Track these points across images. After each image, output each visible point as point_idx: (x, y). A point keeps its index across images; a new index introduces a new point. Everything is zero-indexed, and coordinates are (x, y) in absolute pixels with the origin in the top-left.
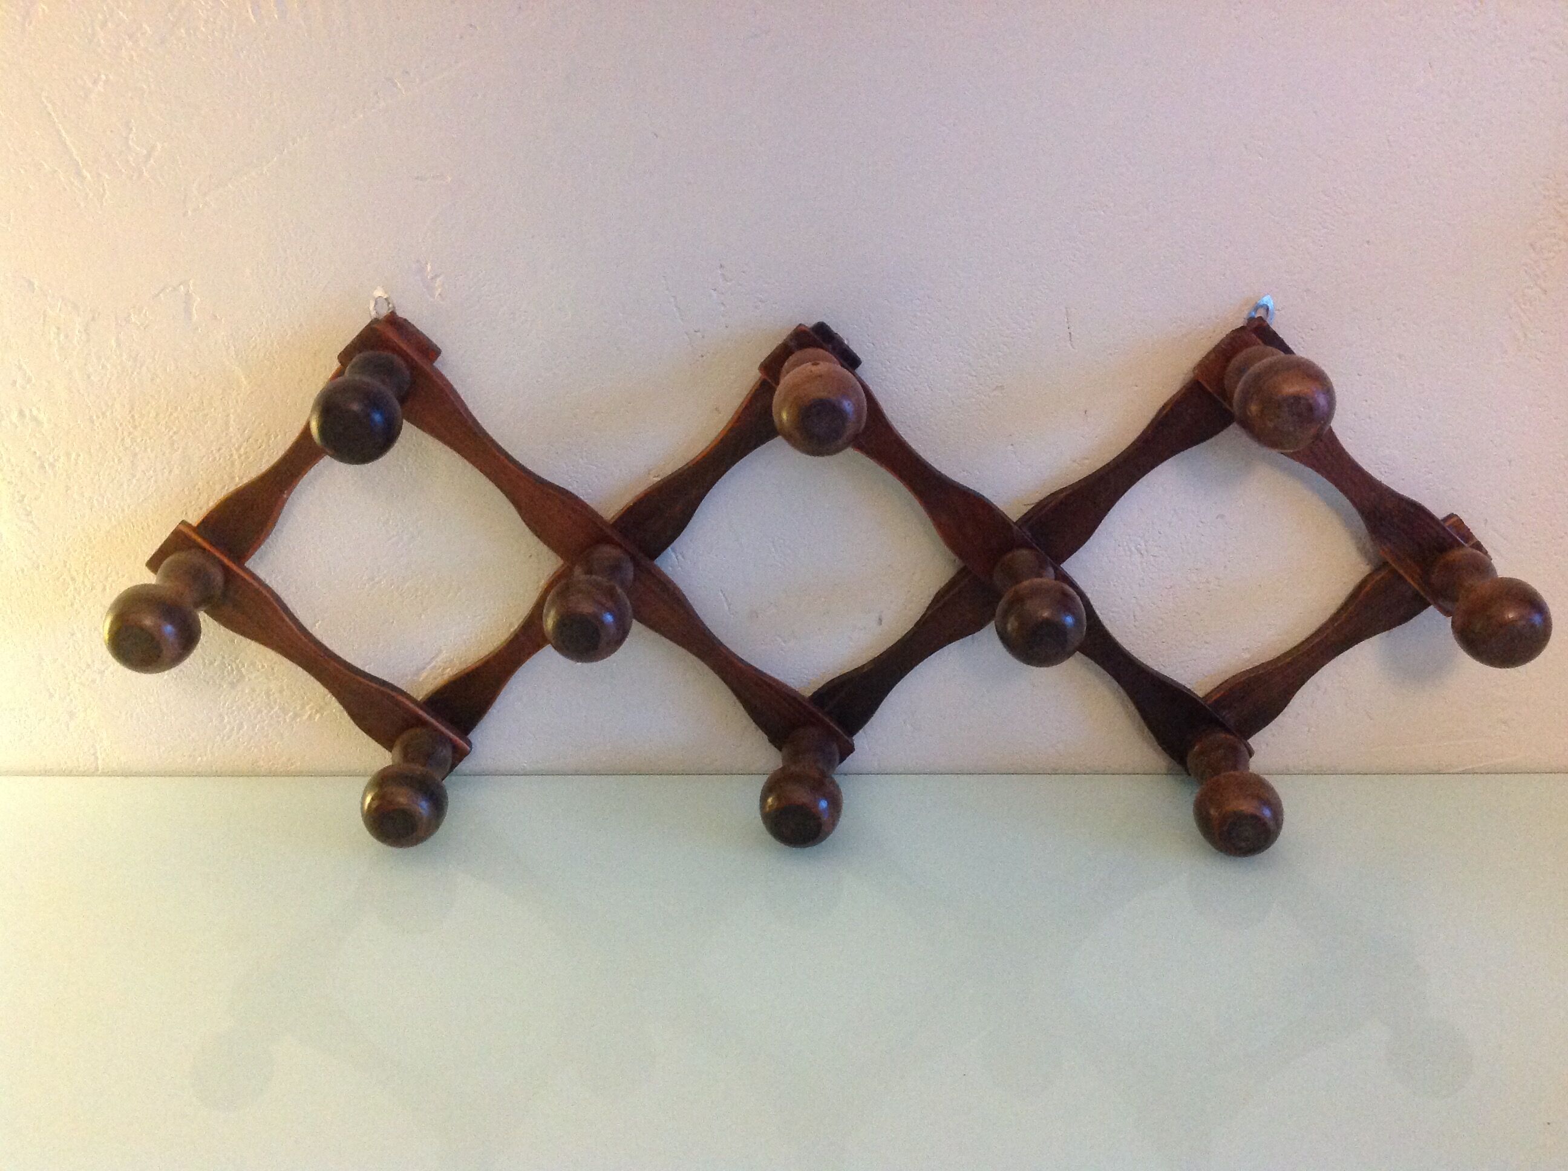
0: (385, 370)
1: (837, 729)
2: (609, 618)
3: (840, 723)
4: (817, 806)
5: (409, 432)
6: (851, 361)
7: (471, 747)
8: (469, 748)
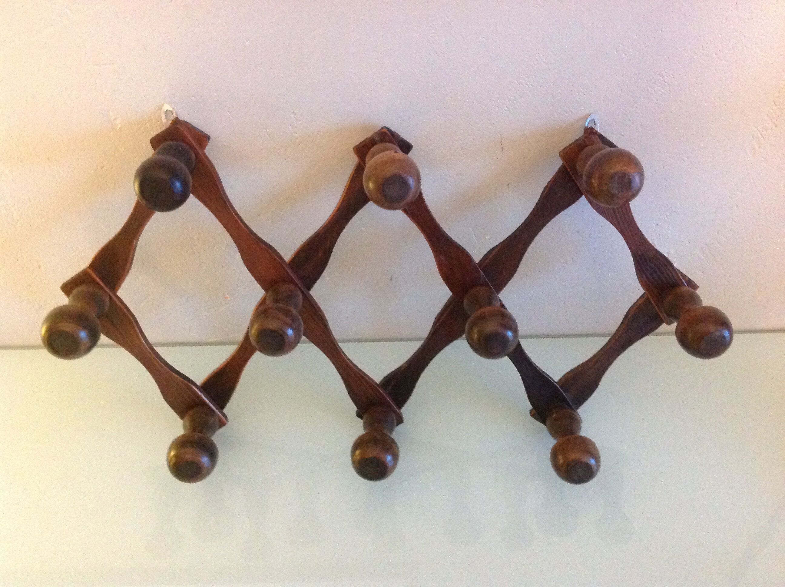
0: (179, 153)
1: (391, 403)
2: (290, 332)
3: (394, 400)
4: (386, 458)
5: (192, 200)
6: (406, 147)
7: (227, 421)
8: (226, 421)
